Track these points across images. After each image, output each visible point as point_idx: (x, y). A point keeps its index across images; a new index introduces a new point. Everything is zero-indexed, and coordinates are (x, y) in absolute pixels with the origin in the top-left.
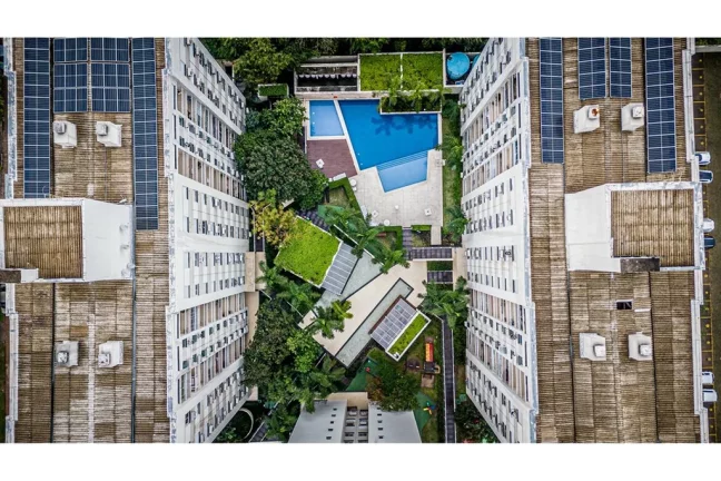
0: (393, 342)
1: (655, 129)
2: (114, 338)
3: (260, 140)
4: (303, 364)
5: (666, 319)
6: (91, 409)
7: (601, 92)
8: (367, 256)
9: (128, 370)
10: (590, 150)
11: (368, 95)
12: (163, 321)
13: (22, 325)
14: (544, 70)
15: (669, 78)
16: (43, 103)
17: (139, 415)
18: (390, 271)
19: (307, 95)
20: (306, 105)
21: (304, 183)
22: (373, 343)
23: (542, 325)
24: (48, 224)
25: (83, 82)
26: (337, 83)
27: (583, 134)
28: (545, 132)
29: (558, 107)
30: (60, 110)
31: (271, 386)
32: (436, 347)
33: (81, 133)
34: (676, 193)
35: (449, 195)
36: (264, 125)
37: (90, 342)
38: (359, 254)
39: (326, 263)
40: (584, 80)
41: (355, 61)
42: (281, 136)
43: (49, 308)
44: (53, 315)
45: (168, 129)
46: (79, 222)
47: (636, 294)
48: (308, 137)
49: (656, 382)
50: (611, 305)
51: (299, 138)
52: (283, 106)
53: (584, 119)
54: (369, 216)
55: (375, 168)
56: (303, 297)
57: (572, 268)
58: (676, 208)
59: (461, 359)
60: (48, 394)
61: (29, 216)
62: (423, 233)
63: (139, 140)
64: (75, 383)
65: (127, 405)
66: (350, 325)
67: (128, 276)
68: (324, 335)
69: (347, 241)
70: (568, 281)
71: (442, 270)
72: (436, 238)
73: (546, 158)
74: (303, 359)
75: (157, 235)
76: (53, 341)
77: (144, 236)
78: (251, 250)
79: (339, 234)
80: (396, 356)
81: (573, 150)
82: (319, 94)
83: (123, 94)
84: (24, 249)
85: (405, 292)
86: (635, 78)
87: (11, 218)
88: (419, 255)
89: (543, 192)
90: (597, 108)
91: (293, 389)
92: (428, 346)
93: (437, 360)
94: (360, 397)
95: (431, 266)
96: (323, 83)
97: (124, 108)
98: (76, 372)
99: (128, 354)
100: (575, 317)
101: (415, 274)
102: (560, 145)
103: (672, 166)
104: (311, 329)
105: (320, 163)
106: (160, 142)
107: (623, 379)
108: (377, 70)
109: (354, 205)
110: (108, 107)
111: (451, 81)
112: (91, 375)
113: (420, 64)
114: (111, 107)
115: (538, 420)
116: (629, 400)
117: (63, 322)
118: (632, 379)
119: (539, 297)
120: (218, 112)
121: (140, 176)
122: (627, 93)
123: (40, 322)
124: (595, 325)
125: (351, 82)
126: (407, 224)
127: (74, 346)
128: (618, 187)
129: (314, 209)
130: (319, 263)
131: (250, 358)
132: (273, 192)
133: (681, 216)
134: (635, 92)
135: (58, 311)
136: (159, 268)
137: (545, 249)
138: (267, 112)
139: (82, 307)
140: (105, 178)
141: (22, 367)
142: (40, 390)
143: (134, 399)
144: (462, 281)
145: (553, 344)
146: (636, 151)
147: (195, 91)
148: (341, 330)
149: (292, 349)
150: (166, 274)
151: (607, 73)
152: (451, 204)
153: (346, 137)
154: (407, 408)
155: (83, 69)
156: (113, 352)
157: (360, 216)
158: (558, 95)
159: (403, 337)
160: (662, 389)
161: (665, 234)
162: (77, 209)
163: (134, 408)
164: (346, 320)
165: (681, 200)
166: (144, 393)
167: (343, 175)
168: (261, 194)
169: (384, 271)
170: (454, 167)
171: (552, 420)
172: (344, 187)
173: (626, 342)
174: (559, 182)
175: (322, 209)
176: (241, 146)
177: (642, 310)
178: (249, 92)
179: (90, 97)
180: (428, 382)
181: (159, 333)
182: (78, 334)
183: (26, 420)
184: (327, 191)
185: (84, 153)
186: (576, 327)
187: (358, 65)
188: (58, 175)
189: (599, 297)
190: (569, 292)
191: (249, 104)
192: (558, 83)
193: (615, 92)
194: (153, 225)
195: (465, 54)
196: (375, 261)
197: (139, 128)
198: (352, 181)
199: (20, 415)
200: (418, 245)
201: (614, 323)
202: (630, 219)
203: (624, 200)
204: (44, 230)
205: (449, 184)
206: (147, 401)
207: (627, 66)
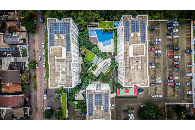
0: (105, 72)
1: (142, 36)
2: (64, 67)
3: (82, 37)
4: (90, 75)
5: (143, 64)
6: (61, 77)
7: (134, 31)
8: (100, 57)
9: (66, 72)
10: (133, 39)
11: (100, 29)
12: (71, 64)
13: (50, 65)
14: (126, 28)
15: (144, 29)
16: (53, 33)
17: (67, 78)
18: (104, 60)
19: (90, 29)
20: (89, 31)
21: (89, 45)
22: (102, 73)
23: (126, 64)
24: (57, 50)
25: (59, 29)
26: (95, 27)
27: (132, 37)
28: (126, 37)
29: (128, 33)
30: (55, 33)
31: (84, 79)
32: (113, 73)
33: (58, 37)
34: (141, 45)
35: (115, 47)
36: (83, 34)
37: (60, 68)
38: (99, 57)
39: (93, 59)
40: (132, 29)
41: (98, 23)
42: (86, 36)
43: (54, 63)
44: (55, 64)
45: (71, 37)
46: (61, 50)
47: (139, 60)
48: (90, 36)
49: (142, 73)
50: (135, 62)
51: (88, 37)
52: (86, 31)
53: (132, 35)
54: (101, 50)
55: (102, 42)
56: (89, 64)
57: (130, 57)
58: (141, 47)
59: (117, 75)
60: (54, 75)
61: (55, 49)
62: (110, 54)
63: (67, 38)
64: (58, 74)
65: (66, 77)
66: (98, 69)
67: (66, 58)
68: (93, 71)
69: (97, 55)
70: (129, 58)
71: (113, 60)
72: (112, 54)
73: (126, 41)
74: (90, 74)
75: (70, 52)
76: (55, 68)
77: (68, 52)
78: (80, 56)
79: (95, 54)
80: (105, 75)
81: (130, 39)
82: (92, 29)
83: (64, 31)
84: (54, 53)
85: (107, 64)
86: (139, 29)
87: (52, 49)
88: (109, 57)
89: (126, 45)
90: (133, 33)
91: (88, 79)
92: (111, 73)
93: (113, 75)
94: (99, 82)
95: (112, 59)
96: (92, 27)
97: (64, 33)
98: (58, 72)
99: (66, 69)
100: (130, 64)
101: (109, 60)
102: (128, 39)
103: (144, 42)
104: (91, 70)
105: (92, 41)
106: (70, 38)
107: (137, 72)
108: (102, 24)
109: (98, 48)
110: (62, 33)
111: (115, 26)
112: (61, 72)
113: (109, 24)
114: (63, 33)
115: (125, 78)
116: (138, 75)
117: (56, 65)
118: (138, 72)
119: (125, 61)
120: (76, 33)
121: (67, 43)
122: (138, 31)
123: (53, 65)
124: (133, 65)
125: (97, 26)
126: (107, 52)
127: (58, 68)
128: (134, 45)
129: (91, 49)
130: (92, 59)
131: (81, 74)
132: (85, 46)
133: (142, 48)
134: (140, 31)
135: (55, 63)
136: (70, 57)
137: (126, 54)
138: (83, 32)
139: (59, 63)
140: (62, 44)
141: (50, 71)
142: (53, 74)
143: (67, 76)
144: (117, 61)
145: (127, 67)
146: (140, 39)
147: (73, 30)
148: (96, 70)
149: (88, 73)
150: (71, 58)
151: (135, 28)
152: (115, 48)
153: (97, 36)
154: (107, 83)
155: (59, 28)
156: (64, 69)
157: (99, 50)
158: (128, 31)
159: (107, 71)
160: (143, 74)
161: (140, 51)
162: (61, 48)
163: (67, 77)
164: (97, 68)
165: (142, 46)
166: (68, 75)
167: (96, 43)
168: (82, 46)
169: (103, 60)
170: (116, 42)
171: (127, 78)
172: (96, 45)
173: (137, 67)
174: (128, 44)
175: (92, 49)
176: (79, 38)
177: (140, 62)
178: (79, 28)
179: (60, 32)
180: (111, 80)
181: (70, 66)
182: (58, 66)
183: (51, 79)
184: (93, 46)
185: (59, 40)
186: (130, 65)
187: (99, 24)
188: (55, 43)
189: (134, 61)
190: (130, 60)
191: (79, 30)
192: (128, 29)
193: (136, 31)
194: (69, 51)
195: (117, 22)
196: (102, 58)
197: (67, 36)
198: (98, 44)
199: (50, 78)
200: (109, 56)
201: (136, 64)
202: (135, 49)
203: (135, 46)
204: (57, 51)
205: (115, 45)
206: (69, 76)
207: (138, 27)
